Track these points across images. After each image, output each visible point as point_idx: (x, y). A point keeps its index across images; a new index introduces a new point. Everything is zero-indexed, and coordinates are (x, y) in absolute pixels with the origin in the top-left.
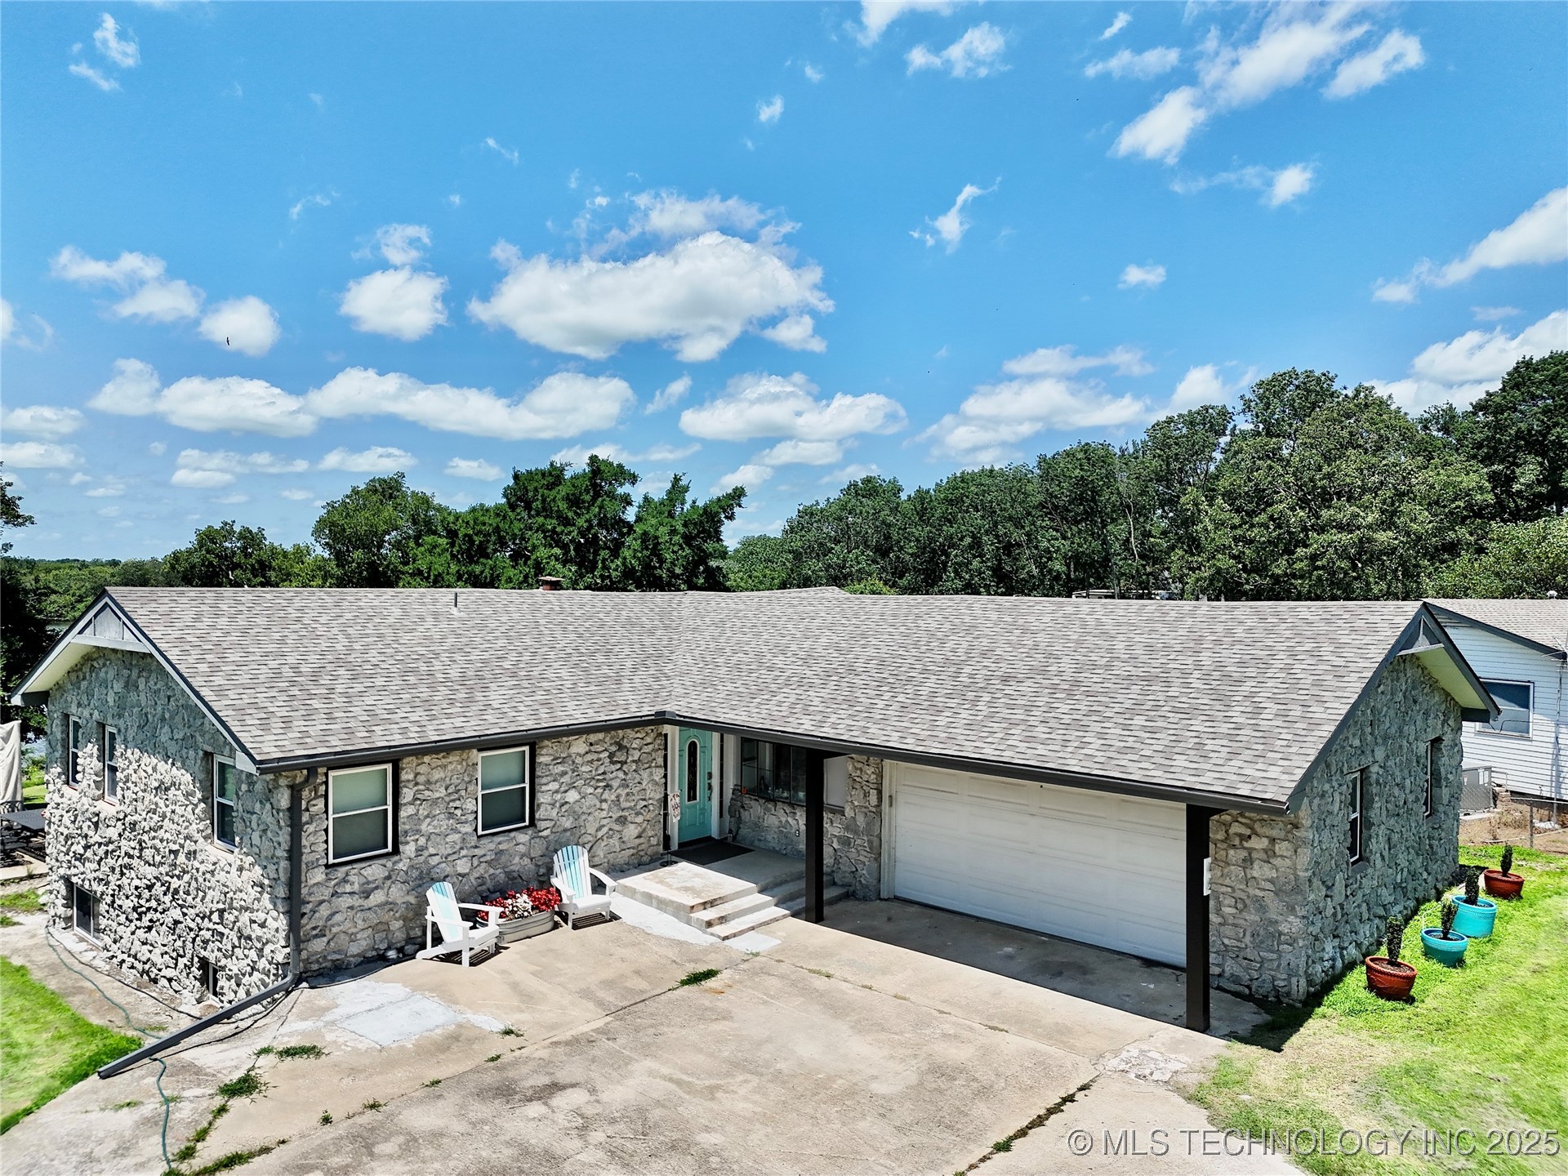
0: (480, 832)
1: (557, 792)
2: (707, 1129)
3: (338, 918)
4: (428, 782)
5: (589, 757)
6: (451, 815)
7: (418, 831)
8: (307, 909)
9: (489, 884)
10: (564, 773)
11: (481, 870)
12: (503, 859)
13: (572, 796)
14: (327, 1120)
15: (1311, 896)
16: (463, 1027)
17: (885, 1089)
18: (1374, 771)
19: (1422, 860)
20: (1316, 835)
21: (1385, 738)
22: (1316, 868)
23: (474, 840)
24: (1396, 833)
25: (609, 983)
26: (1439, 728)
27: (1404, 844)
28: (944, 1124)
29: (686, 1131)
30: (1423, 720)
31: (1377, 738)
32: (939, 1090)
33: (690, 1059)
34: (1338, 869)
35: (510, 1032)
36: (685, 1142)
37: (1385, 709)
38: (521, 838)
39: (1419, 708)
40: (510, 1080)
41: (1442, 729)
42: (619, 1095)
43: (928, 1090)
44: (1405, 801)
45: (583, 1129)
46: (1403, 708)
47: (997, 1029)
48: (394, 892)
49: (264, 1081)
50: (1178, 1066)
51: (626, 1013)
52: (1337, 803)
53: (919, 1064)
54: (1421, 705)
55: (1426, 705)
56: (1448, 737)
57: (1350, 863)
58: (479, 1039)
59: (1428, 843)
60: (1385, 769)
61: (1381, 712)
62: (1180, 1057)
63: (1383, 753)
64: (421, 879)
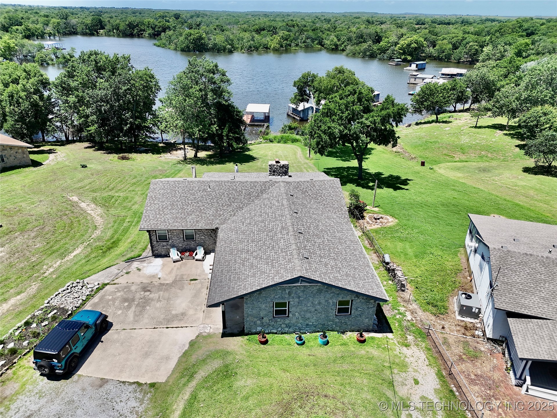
0: (185, 240)
2: (150, 306)
3: (159, 249)
4: (173, 232)
6: (178, 237)
7: (172, 239)
8: (154, 247)
9: (187, 249)
11: (185, 246)
12: (189, 245)
13: (203, 237)
14: (127, 283)
15: (248, 319)
16: (157, 275)
17: (174, 312)
18: (292, 303)
19: (332, 323)
20: (250, 310)
21: (299, 297)
22: (250, 315)
23: (183, 242)
24: (308, 315)
25: (183, 275)
26: (348, 298)
27: (315, 318)
28: (168, 321)
29: (148, 305)
30: (334, 295)
31: (293, 297)
32: (178, 316)
33: (166, 295)
34: (265, 317)
35: (159, 278)
36: (145, 306)
37: (299, 292)
38: (192, 242)
39: (331, 293)
40: (147, 287)
41: (353, 299)
42: (152, 296)
43: (177, 316)
44: (316, 310)
45: (141, 299)
46: (315, 292)
47: (204, 312)
48: (168, 247)
49: (131, 273)
50: (207, 331)
51: (175, 282)
52: (264, 306)
53: (184, 311)
54: (333, 292)
55: (338, 293)
56: (359, 300)
57: (273, 317)
58: (156, 278)
59: (337, 320)
60: (299, 303)
61: (296, 293)
62: (211, 330)
63: (297, 300)
64: (173, 246)
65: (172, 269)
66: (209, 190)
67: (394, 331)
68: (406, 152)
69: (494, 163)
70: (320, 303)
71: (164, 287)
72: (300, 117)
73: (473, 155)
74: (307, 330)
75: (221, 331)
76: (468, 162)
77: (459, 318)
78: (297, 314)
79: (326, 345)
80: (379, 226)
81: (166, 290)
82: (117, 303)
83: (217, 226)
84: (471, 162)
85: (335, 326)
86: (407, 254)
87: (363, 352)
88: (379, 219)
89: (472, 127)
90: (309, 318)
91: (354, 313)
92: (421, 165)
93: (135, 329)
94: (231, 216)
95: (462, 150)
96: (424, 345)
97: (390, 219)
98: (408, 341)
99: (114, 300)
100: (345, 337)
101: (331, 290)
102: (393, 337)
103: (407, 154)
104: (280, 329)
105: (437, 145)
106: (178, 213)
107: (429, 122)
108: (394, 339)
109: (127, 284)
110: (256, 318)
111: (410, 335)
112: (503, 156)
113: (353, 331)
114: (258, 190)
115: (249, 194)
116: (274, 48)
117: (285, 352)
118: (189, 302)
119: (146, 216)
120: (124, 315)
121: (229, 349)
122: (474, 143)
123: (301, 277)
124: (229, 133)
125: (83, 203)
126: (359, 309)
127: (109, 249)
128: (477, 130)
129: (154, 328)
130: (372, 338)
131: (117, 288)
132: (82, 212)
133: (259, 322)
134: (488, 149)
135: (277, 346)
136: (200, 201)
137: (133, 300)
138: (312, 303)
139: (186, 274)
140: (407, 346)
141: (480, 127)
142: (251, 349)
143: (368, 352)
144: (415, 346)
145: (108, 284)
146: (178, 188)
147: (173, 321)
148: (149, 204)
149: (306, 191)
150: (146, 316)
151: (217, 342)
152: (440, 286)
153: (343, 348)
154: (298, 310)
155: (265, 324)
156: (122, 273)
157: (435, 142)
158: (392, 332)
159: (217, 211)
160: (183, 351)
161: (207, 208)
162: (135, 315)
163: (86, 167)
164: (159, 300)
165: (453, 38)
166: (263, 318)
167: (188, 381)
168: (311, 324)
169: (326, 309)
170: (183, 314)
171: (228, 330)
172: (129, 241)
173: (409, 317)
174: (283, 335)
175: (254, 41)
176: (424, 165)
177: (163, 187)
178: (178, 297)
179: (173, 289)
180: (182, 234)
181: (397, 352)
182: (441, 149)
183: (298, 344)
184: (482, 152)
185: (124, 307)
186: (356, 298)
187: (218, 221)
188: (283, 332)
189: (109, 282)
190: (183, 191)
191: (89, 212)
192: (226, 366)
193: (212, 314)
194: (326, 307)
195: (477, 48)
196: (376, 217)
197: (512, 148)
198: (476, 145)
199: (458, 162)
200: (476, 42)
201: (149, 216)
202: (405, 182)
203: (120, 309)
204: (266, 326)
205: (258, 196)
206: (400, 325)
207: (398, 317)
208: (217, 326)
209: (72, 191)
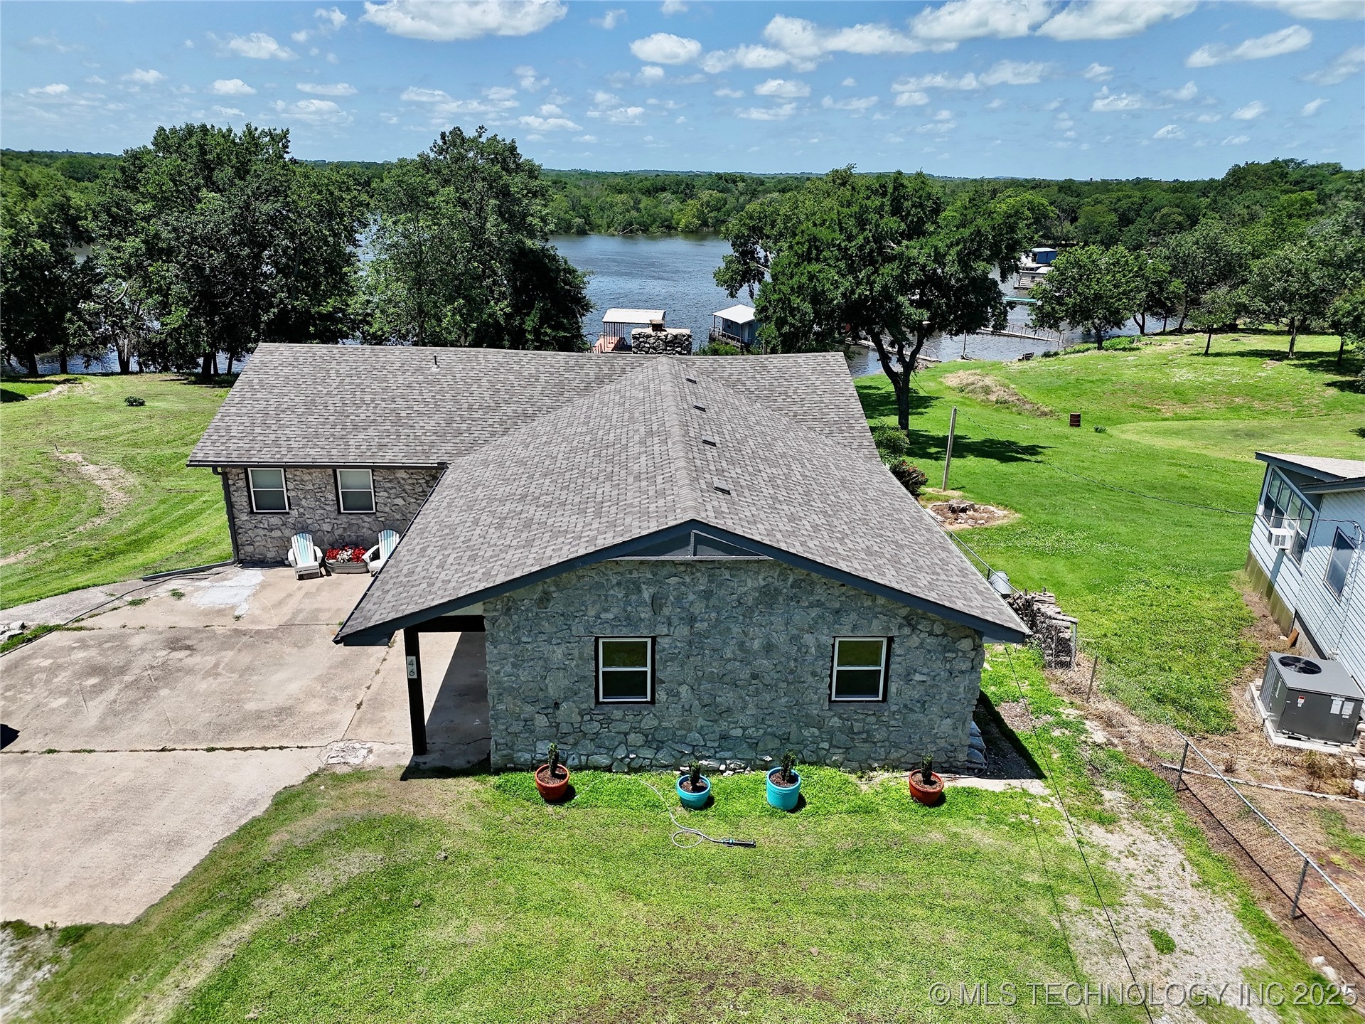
0: (342, 511)
1: (389, 498)
2: (172, 689)
3: (258, 538)
4: (302, 481)
5: (410, 481)
6: (318, 500)
7: (299, 505)
8: (240, 531)
9: (347, 539)
10: (393, 488)
11: (340, 531)
12: (354, 528)
13: (400, 502)
14: (124, 627)
15: (501, 707)
16: (233, 608)
17: (251, 706)
18: (663, 642)
19: (816, 732)
20: (508, 668)
21: (692, 620)
22: (510, 690)
23: (334, 515)
24: (727, 697)
25: (319, 610)
26: (874, 631)
27: (751, 710)
28: (222, 730)
29: (166, 686)
30: (822, 617)
31: (669, 618)
32: (262, 717)
33: (245, 659)
34: (566, 699)
35: (238, 618)
36: (156, 689)
37: (691, 597)
38: (366, 519)
39: (811, 606)
40: (188, 638)
41: (894, 632)
42: (191, 661)
43: (259, 715)
44: (754, 676)
45: (152, 667)
46: (750, 601)
47: (359, 706)
48: (287, 532)
49: (147, 603)
50: (353, 761)
51: (287, 627)
52: (559, 653)
53: (288, 704)
54: (819, 604)
55: (837, 605)
56: (915, 641)
57: (598, 702)
58: (225, 615)
59: (836, 722)
60: (690, 643)
61: (679, 599)
62: (371, 759)
63: (685, 631)
64: (303, 529)
65: (290, 595)
66: (434, 369)
67: (1047, 774)
68: (1024, 403)
69: (1273, 422)
70: (769, 648)
71: (245, 639)
72: (742, 342)
73: (1212, 405)
74: (723, 761)
75: (406, 761)
76: (1199, 419)
77: (1281, 740)
78: (684, 690)
79: (793, 811)
80: (966, 526)
81: (252, 646)
82: (62, 678)
83: (445, 459)
84: (1207, 419)
85: (826, 745)
86: (1064, 585)
87: (936, 836)
88: (964, 510)
89: (1198, 355)
90: (729, 710)
91: (899, 693)
92: (1071, 425)
93: (94, 751)
94: (493, 434)
95: (1180, 394)
96: (1168, 819)
97: (1000, 512)
98: (1107, 805)
99: (53, 671)
100: (864, 787)
101: (811, 593)
102: (1048, 791)
103: (1027, 406)
104: (620, 753)
105: (1108, 387)
106: (324, 424)
107: (1078, 352)
108: (1052, 799)
109: (123, 630)
110: (533, 703)
111: (1111, 789)
112: (1294, 406)
113: (895, 768)
114: (587, 374)
115: (560, 384)
116: (687, 227)
117: (635, 832)
118: (318, 679)
119: (217, 429)
120: (70, 711)
121: (421, 816)
122: (1209, 380)
123: (693, 523)
124: (541, 326)
125: (91, 467)
126: (918, 677)
127: (112, 555)
128: (1211, 359)
129: (163, 750)
130: (969, 792)
131: (82, 640)
132: (77, 482)
133: (541, 721)
134: (1252, 391)
135: (609, 811)
136: (403, 396)
137: (122, 671)
138: (741, 645)
139: (329, 610)
140: (1107, 821)
141: (1218, 355)
142: (508, 818)
143: (955, 834)
144: (1137, 823)
145: (57, 628)
146: (339, 363)
147: (239, 730)
148: (237, 400)
149: (739, 380)
150: (147, 715)
151: (382, 794)
152: (1191, 658)
153: (856, 823)
154: (690, 674)
155: (565, 728)
156: (117, 603)
157: (1104, 382)
158: (1040, 775)
159: (450, 421)
160: (243, 822)
161: (419, 414)
162: (112, 711)
163: (142, 404)
164: (213, 672)
165: (1120, 200)
166: (557, 705)
167: (226, 921)
168: (739, 732)
169: (792, 672)
170: (283, 712)
171: (431, 760)
172: (185, 539)
173: (1099, 736)
174: (633, 777)
175: (638, 210)
176: (1079, 426)
177: (291, 359)
178: (281, 665)
179: (274, 646)
180: (331, 487)
181: (1069, 840)
182: (1120, 394)
183: (686, 804)
184: (1237, 400)
185: (82, 691)
186: (907, 631)
187: (449, 447)
188: (634, 765)
189: (62, 623)
190: (354, 372)
191: (97, 482)
192: (396, 872)
193: (385, 714)
194: (792, 664)
195: (1180, 219)
196: (955, 505)
197: (1317, 389)
198: (1215, 385)
199: (1173, 419)
200: (1178, 206)
201: (228, 429)
202: (1032, 450)
203: (67, 693)
204: (571, 740)
205: (586, 389)
206: (1069, 758)
207: (1056, 733)
208: (397, 747)
209: (75, 444)
